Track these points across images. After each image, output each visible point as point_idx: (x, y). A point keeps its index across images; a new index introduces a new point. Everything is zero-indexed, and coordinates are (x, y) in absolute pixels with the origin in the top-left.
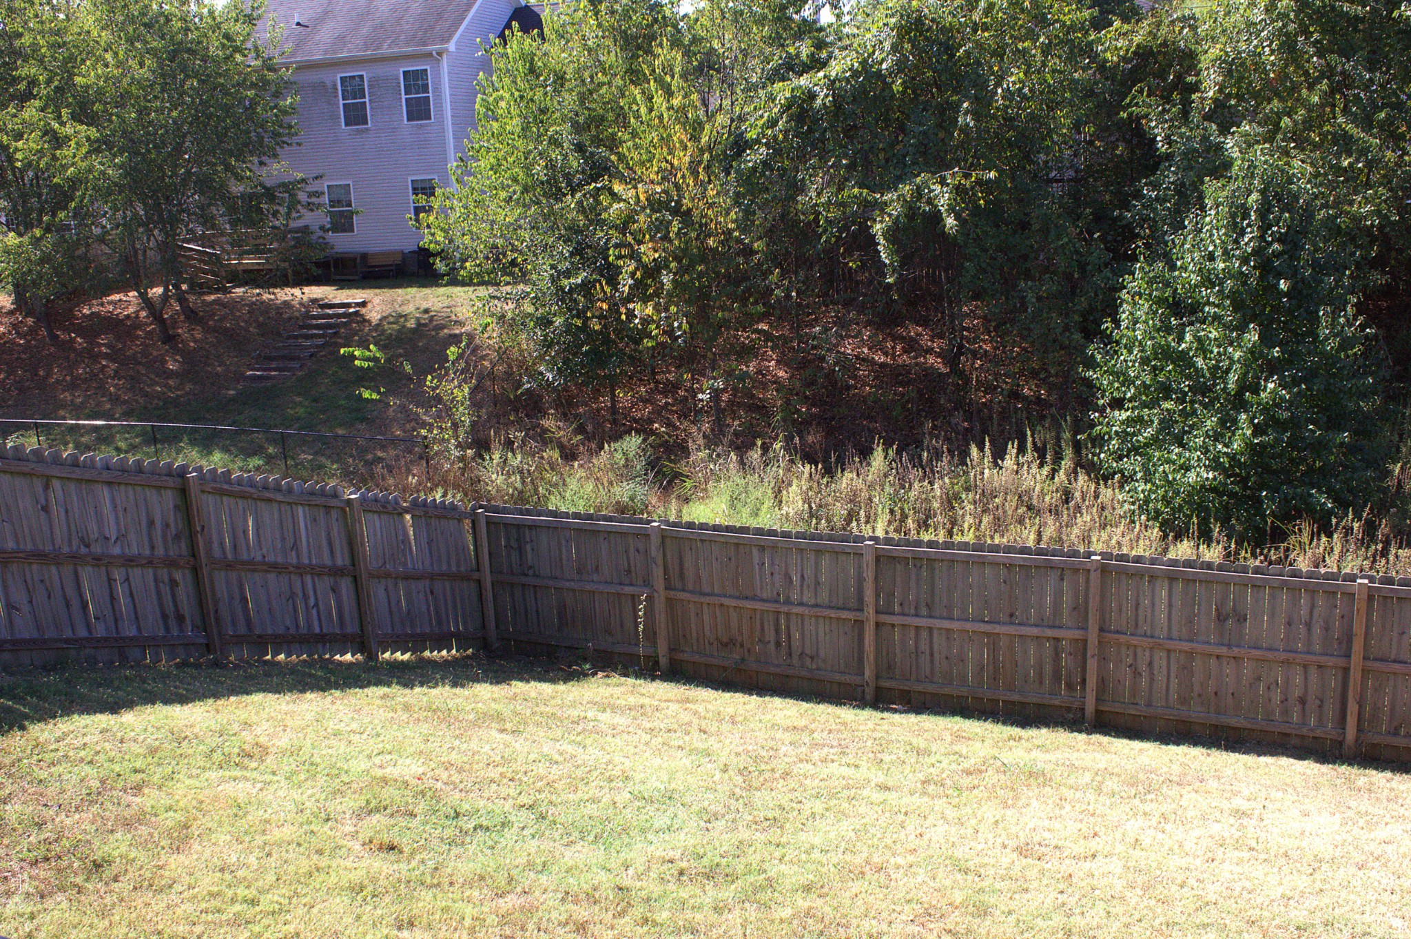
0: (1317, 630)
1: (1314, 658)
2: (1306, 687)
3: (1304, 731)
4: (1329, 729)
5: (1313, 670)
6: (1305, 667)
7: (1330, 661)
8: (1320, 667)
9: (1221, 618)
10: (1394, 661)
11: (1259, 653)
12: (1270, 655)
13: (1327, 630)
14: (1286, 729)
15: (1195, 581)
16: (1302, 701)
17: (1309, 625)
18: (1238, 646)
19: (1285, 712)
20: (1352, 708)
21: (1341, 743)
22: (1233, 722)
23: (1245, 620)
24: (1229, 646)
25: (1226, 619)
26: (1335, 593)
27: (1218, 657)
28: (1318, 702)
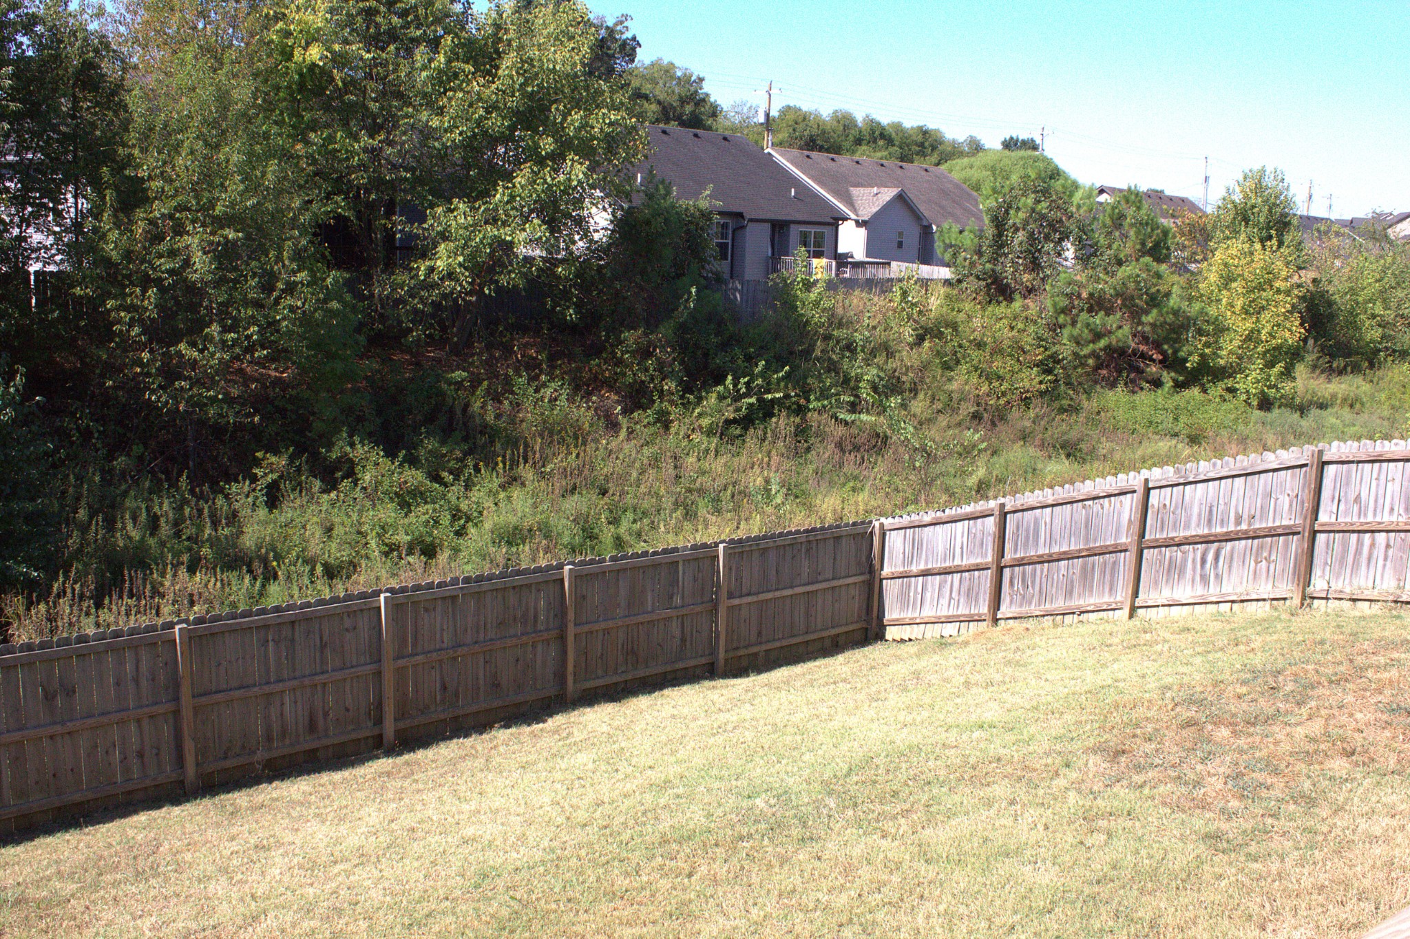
0: (144, 683)
1: (146, 710)
2: (142, 740)
3: (148, 783)
4: (168, 773)
5: (145, 722)
6: (139, 721)
7: (160, 709)
8: (151, 717)
9: (49, 697)
10: (216, 692)
11: (92, 721)
12: (105, 720)
13: (153, 680)
14: (130, 786)
15: (16, 666)
16: (140, 754)
17: (136, 681)
18: (71, 721)
19: (126, 770)
20: (189, 746)
21: (182, 782)
22: (77, 797)
23: (74, 692)
24: (63, 723)
25: (54, 696)
26: (156, 644)
27: (51, 737)
28: (155, 751)
